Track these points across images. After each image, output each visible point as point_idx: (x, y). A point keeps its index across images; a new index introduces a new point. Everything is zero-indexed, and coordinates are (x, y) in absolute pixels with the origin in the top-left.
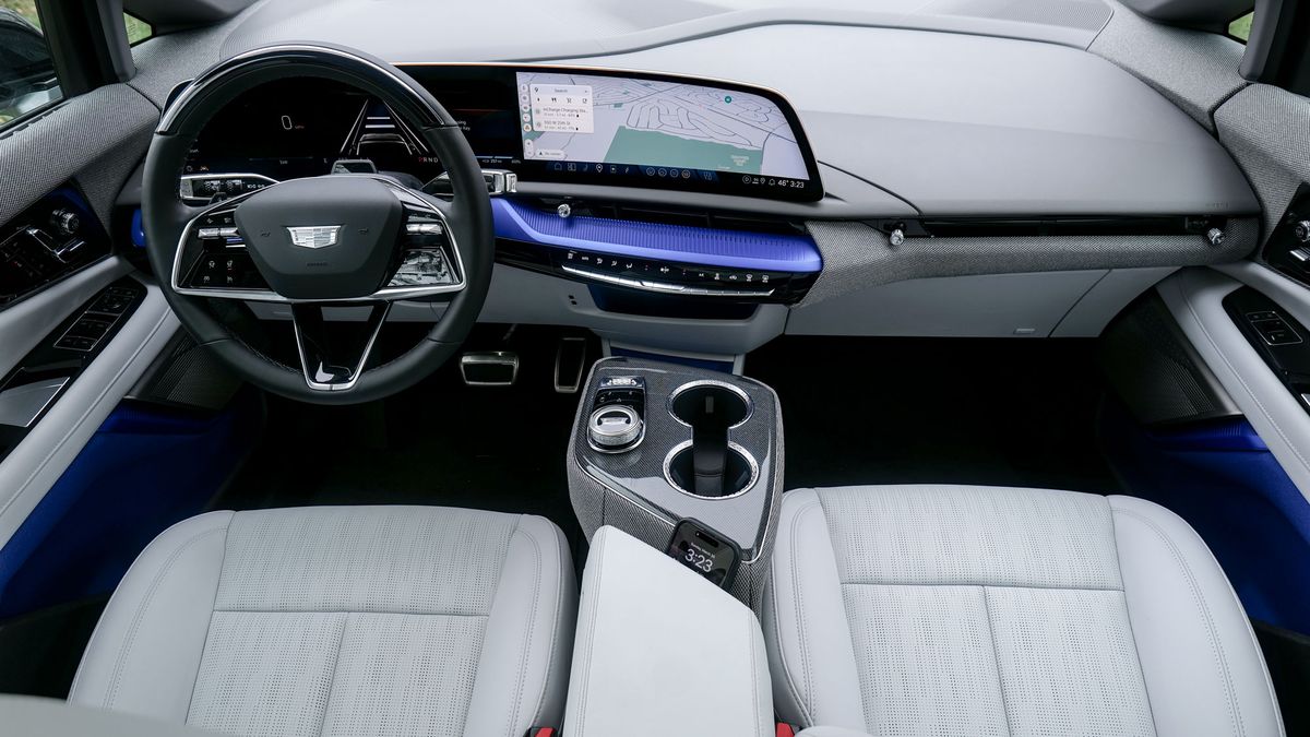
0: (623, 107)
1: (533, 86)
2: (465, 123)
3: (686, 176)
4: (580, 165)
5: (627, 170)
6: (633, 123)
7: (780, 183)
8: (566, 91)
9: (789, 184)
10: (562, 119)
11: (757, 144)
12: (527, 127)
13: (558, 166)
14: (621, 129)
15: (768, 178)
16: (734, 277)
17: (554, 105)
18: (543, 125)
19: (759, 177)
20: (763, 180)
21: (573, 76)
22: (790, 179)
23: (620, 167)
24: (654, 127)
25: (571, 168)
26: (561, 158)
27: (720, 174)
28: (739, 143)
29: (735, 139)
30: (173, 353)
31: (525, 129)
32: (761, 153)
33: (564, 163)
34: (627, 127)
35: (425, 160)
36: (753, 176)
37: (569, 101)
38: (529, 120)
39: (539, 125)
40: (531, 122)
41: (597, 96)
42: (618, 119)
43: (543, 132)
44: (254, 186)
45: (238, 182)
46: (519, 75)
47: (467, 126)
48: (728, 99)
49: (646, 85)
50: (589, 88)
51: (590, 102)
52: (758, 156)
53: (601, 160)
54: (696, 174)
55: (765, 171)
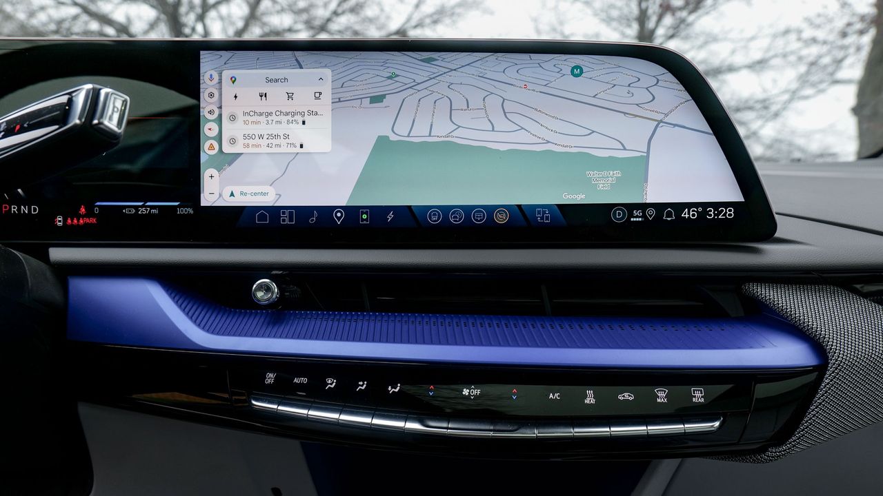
0: (386, 102)
1: (227, 74)
3: (501, 219)
4: (302, 213)
5: (390, 216)
6: (402, 129)
7: (685, 214)
8: (285, 80)
9: (702, 216)
10: (275, 129)
11: (636, 146)
12: (211, 148)
13: (262, 217)
14: (382, 141)
15: (660, 207)
16: (627, 396)
17: (263, 106)
18: (241, 141)
19: (643, 207)
20: (651, 213)
21: (298, 53)
22: (705, 205)
23: (378, 212)
24: (441, 134)
25: (285, 220)
26: (268, 200)
27: (565, 209)
28: (600, 148)
29: (595, 140)
31: (208, 150)
32: (646, 159)
33: (275, 211)
34: (393, 138)
35: (14, 209)
36: (631, 207)
37: (290, 96)
38: (215, 132)
39: (233, 141)
40: (219, 138)
41: (340, 86)
42: (377, 124)
43: (239, 155)
46: (205, 56)
48: (577, 72)
49: (428, 61)
50: (327, 73)
51: (327, 97)
52: (640, 167)
53: (342, 200)
54: (521, 212)
55: (654, 195)
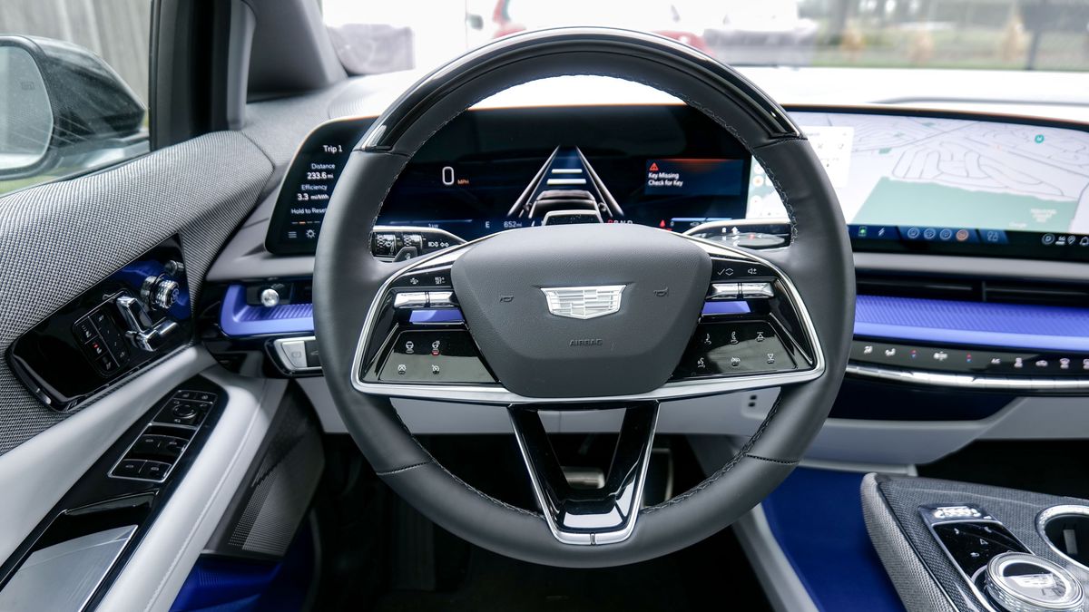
0: (891, 153)
2: (677, 176)
3: (961, 237)
5: (882, 233)
6: (900, 173)
8: (818, 134)
11: (1071, 194)
12: (758, 181)
14: (884, 181)
15: (1079, 237)
19: (1067, 235)
20: (1072, 240)
23: (873, 230)
24: (928, 177)
27: (1011, 234)
28: (1044, 193)
29: (1042, 188)
30: (251, 483)
31: (755, 183)
32: (1076, 205)
34: (892, 178)
36: (1057, 236)
37: (820, 146)
41: (858, 140)
42: (883, 168)
44: (436, 244)
45: (417, 238)
47: (679, 180)
48: (1039, 139)
49: (929, 124)
50: (851, 130)
51: (848, 148)
52: (1071, 208)
54: (976, 235)
55: (1076, 228)
